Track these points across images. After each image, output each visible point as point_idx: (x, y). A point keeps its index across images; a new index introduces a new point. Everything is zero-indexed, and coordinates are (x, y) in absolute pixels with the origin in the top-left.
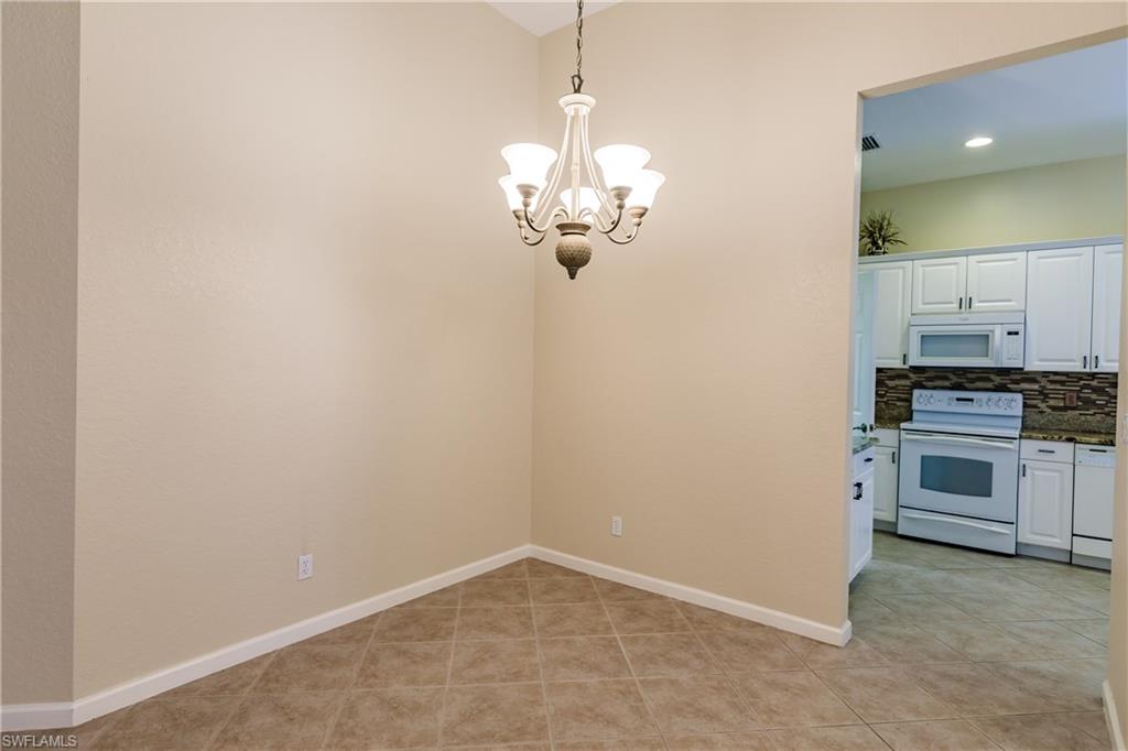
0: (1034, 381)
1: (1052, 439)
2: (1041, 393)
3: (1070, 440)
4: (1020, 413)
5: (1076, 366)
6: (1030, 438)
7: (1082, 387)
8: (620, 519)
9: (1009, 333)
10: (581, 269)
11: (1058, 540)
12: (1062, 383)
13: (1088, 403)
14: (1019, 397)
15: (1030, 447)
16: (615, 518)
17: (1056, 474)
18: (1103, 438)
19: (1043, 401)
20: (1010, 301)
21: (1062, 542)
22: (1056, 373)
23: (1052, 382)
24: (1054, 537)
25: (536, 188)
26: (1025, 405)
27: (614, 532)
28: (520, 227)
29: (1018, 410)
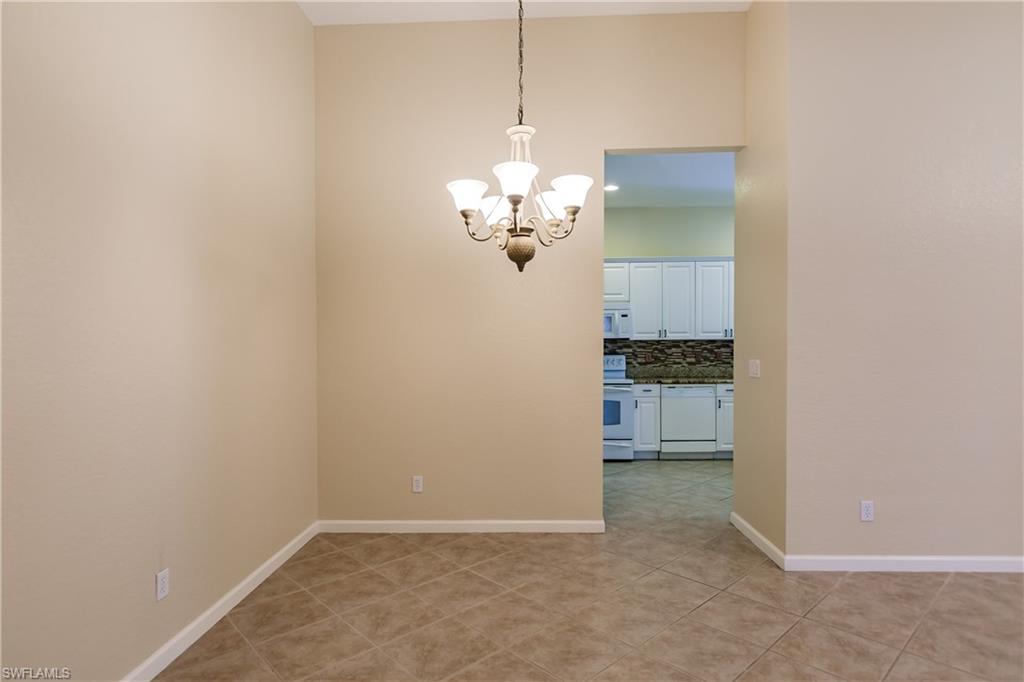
0: (629, 347)
1: (651, 383)
2: (633, 354)
3: (659, 382)
4: (625, 368)
5: (655, 337)
6: (639, 383)
7: (654, 349)
8: (421, 477)
9: (623, 316)
10: (528, 263)
11: (654, 446)
12: (644, 347)
13: (657, 359)
14: (624, 357)
15: (638, 389)
16: (415, 477)
17: (652, 405)
18: (674, 380)
19: (635, 360)
20: (620, 294)
21: (655, 447)
22: (641, 341)
23: (640, 347)
24: (651, 444)
25: (522, 197)
26: (627, 363)
27: (415, 490)
28: (467, 224)
29: (623, 366)
